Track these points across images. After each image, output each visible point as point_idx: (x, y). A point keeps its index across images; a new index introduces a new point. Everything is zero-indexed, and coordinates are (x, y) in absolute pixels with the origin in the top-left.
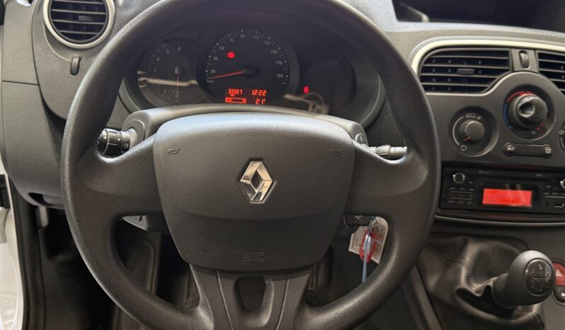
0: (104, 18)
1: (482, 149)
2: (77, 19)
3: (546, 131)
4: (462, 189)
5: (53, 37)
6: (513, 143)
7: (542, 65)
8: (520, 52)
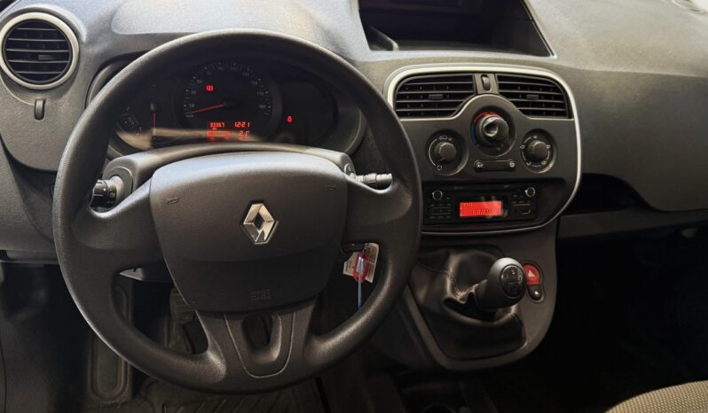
0: (68, 56)
1: (455, 168)
2: (37, 59)
3: (509, 147)
4: (440, 205)
5: (10, 78)
6: (482, 161)
7: (501, 87)
8: (482, 76)
